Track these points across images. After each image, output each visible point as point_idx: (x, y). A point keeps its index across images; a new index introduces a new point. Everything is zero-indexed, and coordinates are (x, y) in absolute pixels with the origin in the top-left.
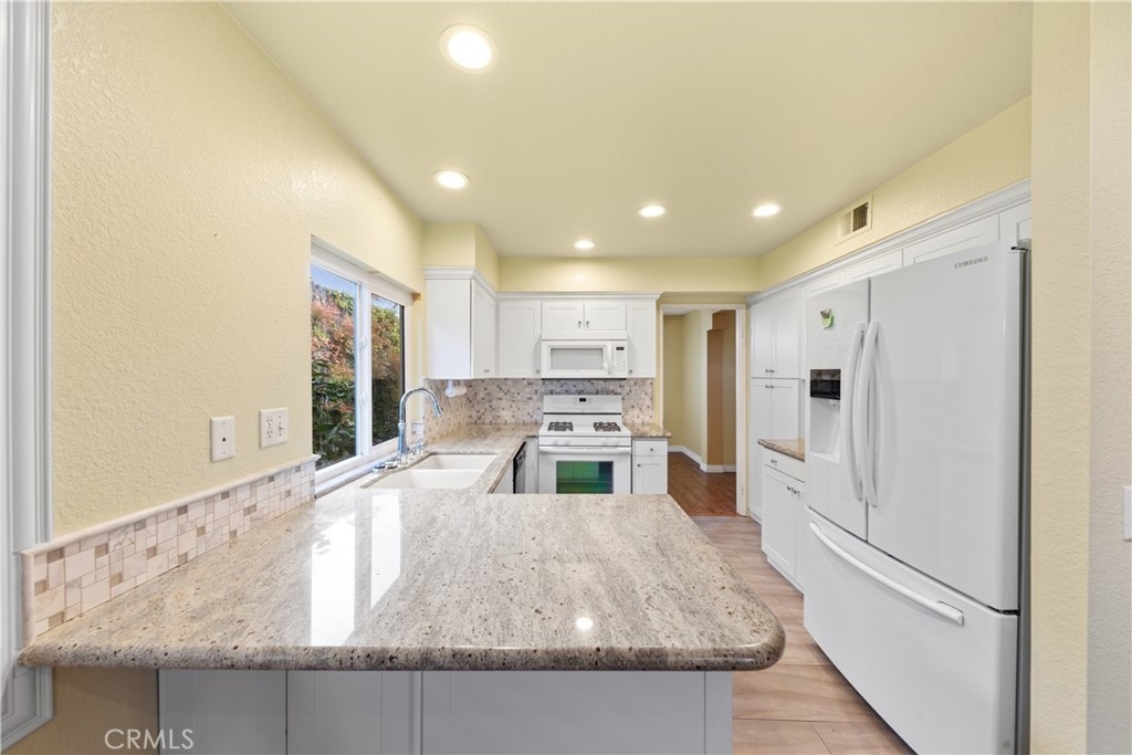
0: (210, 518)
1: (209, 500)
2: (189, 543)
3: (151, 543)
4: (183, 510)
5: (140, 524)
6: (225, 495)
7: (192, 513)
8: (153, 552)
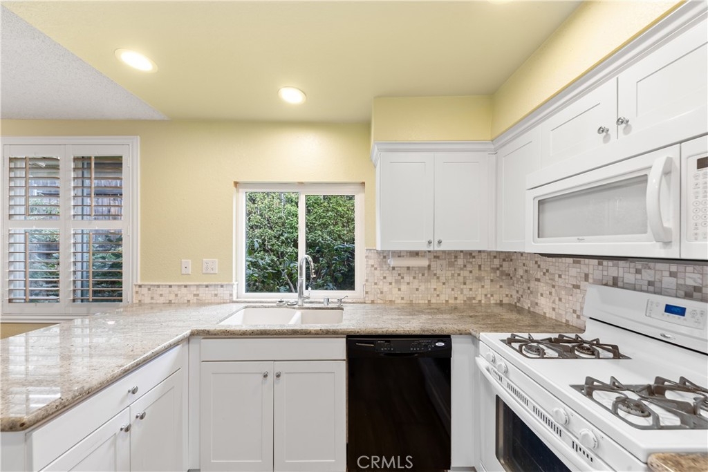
0: (179, 292)
1: (179, 286)
2: (172, 297)
3: (161, 293)
4: (170, 286)
5: (158, 286)
6: (186, 286)
7: (173, 288)
8: (161, 295)
